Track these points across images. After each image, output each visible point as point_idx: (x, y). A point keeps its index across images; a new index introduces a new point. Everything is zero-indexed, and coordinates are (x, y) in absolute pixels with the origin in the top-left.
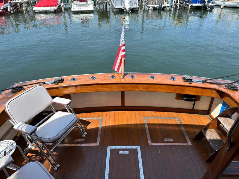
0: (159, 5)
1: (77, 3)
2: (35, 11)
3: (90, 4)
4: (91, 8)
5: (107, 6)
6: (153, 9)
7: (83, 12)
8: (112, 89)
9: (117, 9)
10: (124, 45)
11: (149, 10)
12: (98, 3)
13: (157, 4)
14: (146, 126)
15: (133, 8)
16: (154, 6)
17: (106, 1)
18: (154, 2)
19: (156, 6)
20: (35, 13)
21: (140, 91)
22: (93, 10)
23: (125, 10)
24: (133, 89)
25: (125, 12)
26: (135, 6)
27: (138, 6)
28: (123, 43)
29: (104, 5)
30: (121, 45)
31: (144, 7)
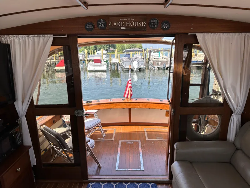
0: (163, 66)
1: (92, 64)
2: (56, 70)
3: (104, 65)
4: (104, 68)
5: (118, 66)
6: (158, 69)
7: (97, 71)
8: (123, 106)
9: (127, 68)
10: (130, 80)
11: (154, 69)
12: (110, 64)
13: (161, 65)
14: (146, 133)
15: (140, 68)
16: (158, 66)
17: (117, 63)
18: (159, 63)
19: (160, 66)
20: (56, 71)
21: (141, 108)
22: (106, 69)
23: (133, 70)
24: (136, 107)
25: (134, 71)
26: (142, 66)
27: (144, 67)
28: (130, 79)
29: (116, 66)
30: (128, 80)
31: (150, 67)
